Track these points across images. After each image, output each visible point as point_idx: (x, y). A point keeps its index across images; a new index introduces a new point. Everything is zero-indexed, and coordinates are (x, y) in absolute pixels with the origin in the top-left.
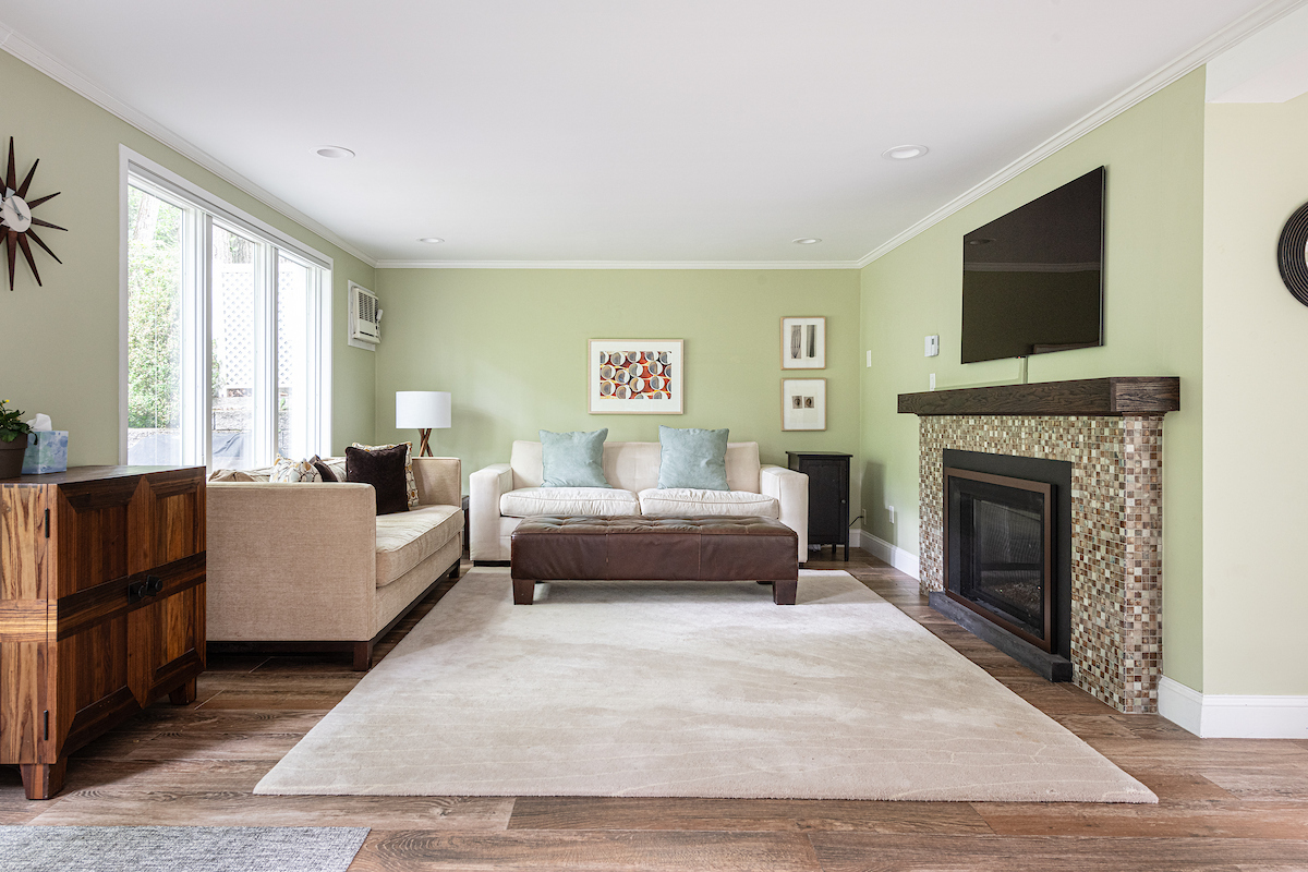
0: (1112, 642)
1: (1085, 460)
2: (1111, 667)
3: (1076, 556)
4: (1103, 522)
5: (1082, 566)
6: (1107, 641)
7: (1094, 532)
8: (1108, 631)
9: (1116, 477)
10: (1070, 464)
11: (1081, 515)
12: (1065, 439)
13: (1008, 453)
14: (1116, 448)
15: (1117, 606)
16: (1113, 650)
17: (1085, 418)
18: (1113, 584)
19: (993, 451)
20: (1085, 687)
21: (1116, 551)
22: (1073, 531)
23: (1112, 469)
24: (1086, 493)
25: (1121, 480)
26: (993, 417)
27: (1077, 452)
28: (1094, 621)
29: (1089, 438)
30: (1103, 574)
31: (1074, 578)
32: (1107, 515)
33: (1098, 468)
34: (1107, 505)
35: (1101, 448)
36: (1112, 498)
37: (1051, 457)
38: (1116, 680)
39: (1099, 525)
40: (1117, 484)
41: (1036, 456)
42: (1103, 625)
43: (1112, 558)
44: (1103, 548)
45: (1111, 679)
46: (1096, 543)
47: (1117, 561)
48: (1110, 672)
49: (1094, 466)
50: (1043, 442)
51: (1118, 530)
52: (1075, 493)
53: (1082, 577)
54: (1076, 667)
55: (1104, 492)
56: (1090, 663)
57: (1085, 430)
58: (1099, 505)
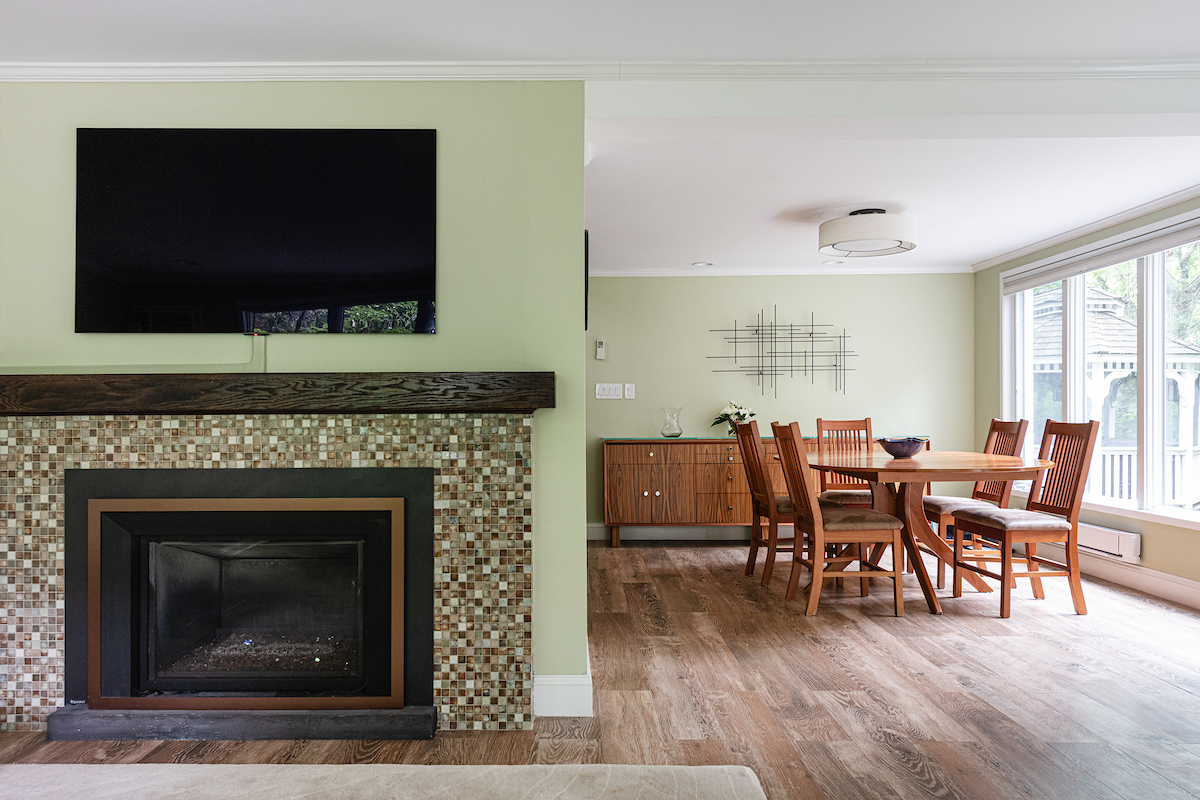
0: (511, 660)
1: (462, 464)
2: (511, 686)
3: (440, 576)
4: (495, 531)
5: (455, 586)
6: (502, 660)
7: (478, 544)
8: (504, 649)
9: (519, 479)
10: (431, 472)
11: (453, 528)
12: (421, 441)
13: (283, 464)
14: (519, 447)
15: (520, 618)
16: (513, 667)
17: (462, 416)
18: (512, 595)
19: (241, 465)
20: (462, 726)
21: (518, 558)
22: (436, 550)
23: (511, 471)
24: (463, 502)
25: (525, 481)
26: (240, 417)
27: (446, 455)
28: (477, 645)
29: (470, 436)
30: (497, 587)
31: (438, 602)
32: (502, 521)
33: (487, 471)
34: (503, 511)
35: (493, 448)
36: (510, 503)
37: (389, 464)
38: (519, 699)
39: (487, 535)
40: (519, 486)
41: (355, 464)
42: (496, 645)
43: (510, 567)
44: (495, 561)
45: (511, 701)
46: (481, 554)
47: (519, 569)
48: (509, 693)
49: (479, 470)
50: (373, 447)
51: (520, 536)
52: (439, 505)
53: (454, 602)
54: (445, 709)
55: (497, 496)
56: (472, 695)
57: (462, 431)
58: (487, 513)
